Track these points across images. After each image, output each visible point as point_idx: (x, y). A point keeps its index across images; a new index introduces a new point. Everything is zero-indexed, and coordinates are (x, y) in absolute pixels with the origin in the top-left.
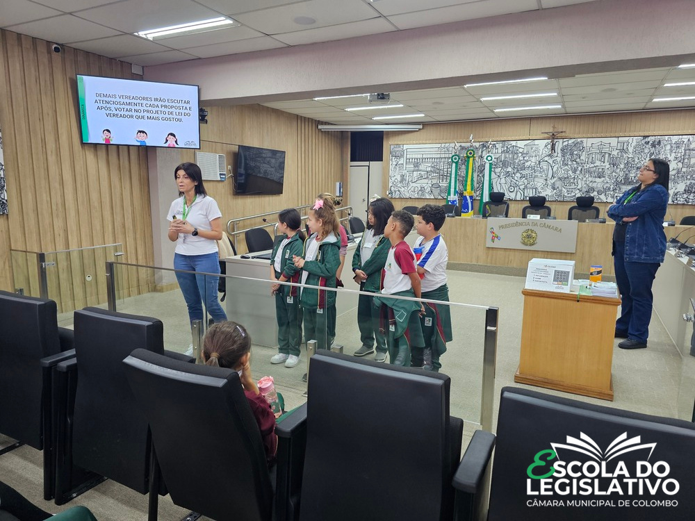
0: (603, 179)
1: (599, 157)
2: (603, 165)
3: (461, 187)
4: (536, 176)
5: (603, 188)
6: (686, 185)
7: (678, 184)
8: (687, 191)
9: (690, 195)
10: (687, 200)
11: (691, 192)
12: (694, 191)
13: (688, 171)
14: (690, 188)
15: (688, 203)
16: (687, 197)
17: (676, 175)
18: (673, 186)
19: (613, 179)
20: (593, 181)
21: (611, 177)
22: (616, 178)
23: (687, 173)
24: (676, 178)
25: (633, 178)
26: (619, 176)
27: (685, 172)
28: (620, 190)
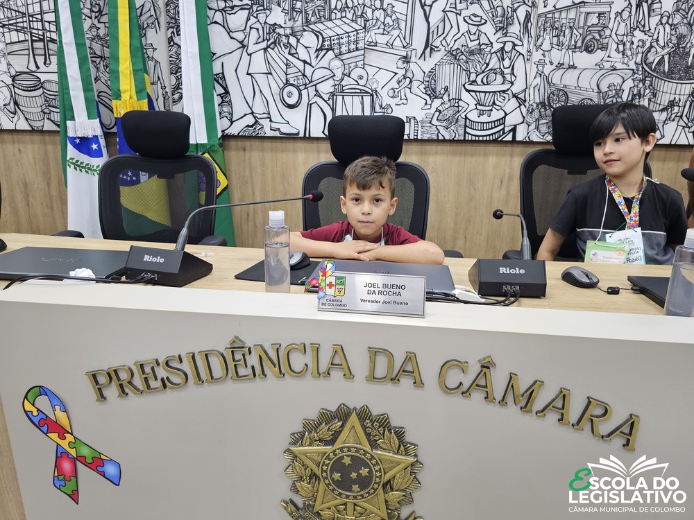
0: (599, 54)
4: (372, 46)
5: (599, 92)
19: (634, 57)
20: (566, 66)
21: (628, 48)
22: (643, 53)
26: (655, 44)
28: (655, 96)
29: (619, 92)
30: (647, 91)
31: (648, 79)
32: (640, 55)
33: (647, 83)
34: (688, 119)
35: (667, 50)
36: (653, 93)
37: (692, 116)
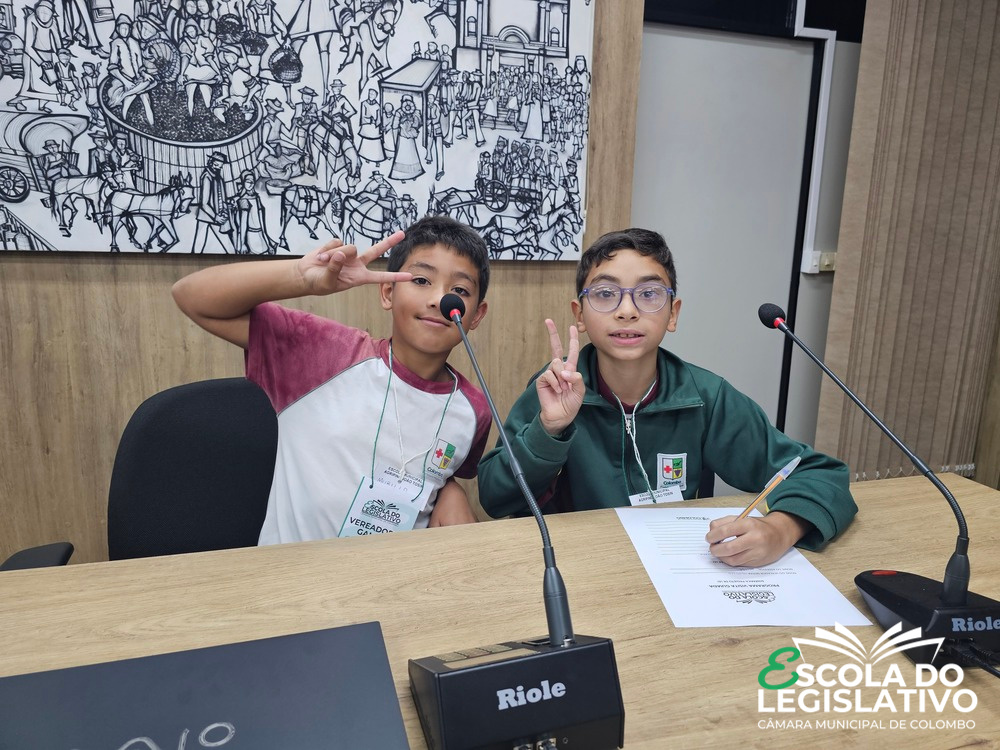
0: (10, 85)
5: (29, 156)
6: (483, 155)
7: (448, 145)
8: (489, 189)
9: (503, 208)
10: (495, 235)
11: (506, 197)
12: (520, 189)
13: (484, 71)
14: (500, 173)
15: (497, 251)
16: (493, 222)
17: (434, 91)
18: (422, 157)
19: (83, 94)
21: (66, 76)
22: (98, 88)
23: (482, 86)
24: (435, 111)
25: (206, 91)
26: (116, 73)
27: (472, 79)
28: (142, 168)
29: (69, 158)
30: (125, 159)
31: (119, 135)
32: (93, 92)
33: (121, 143)
34: (214, 210)
35: (142, 86)
36: (137, 162)
37: (220, 205)
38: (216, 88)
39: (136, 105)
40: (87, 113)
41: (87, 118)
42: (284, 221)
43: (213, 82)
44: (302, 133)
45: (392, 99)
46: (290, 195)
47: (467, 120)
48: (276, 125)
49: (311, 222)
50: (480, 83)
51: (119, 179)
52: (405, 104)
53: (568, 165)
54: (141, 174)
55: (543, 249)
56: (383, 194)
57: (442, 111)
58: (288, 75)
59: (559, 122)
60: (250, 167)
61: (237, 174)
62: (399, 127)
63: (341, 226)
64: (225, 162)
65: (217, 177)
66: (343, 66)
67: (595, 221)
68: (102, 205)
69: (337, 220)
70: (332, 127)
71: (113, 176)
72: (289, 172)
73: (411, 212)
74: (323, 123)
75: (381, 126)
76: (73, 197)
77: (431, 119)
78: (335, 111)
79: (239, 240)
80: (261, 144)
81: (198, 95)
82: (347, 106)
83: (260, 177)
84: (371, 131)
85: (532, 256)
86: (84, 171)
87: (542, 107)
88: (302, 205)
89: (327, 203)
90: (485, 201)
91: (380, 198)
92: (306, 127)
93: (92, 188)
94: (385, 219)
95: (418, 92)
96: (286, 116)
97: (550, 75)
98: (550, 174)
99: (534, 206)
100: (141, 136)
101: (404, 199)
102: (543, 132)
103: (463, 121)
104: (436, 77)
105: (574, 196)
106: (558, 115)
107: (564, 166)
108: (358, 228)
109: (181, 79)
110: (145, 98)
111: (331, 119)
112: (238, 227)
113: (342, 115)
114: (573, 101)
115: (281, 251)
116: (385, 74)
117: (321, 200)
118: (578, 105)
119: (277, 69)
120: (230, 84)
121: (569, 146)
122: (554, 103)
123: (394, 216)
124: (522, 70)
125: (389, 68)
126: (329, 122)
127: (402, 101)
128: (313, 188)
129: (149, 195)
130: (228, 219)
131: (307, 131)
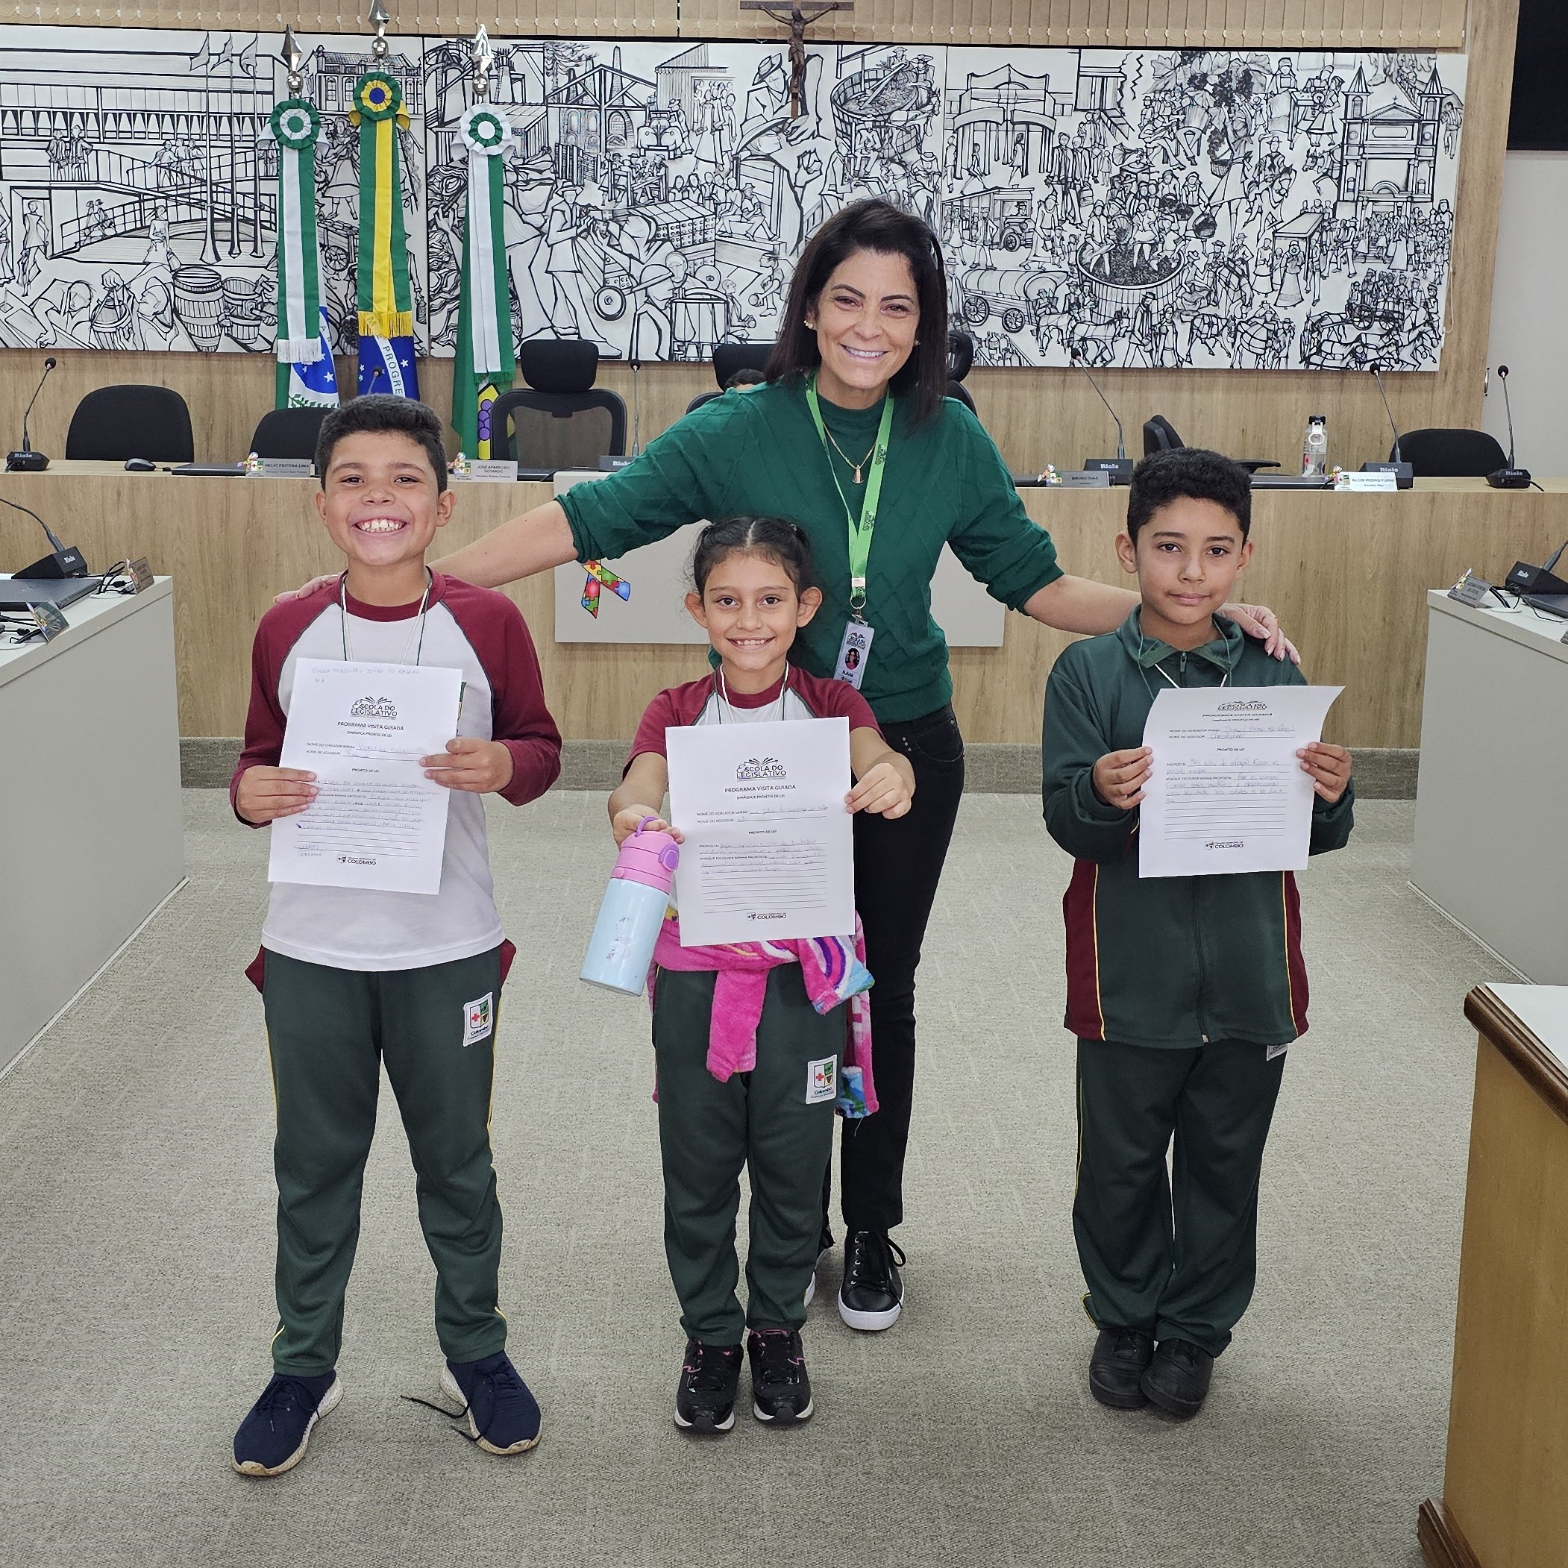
0: (1023, 253)
1: (1004, 141)
2: (1025, 183)
3: (342, 288)
4: (724, 237)
5: (1028, 301)
6: (1354, 284)
7: (1324, 278)
8: (1358, 312)
9: (1369, 327)
10: (1359, 350)
11: (1372, 317)
12: (1385, 311)
13: (1358, 218)
14: (1368, 299)
15: (1360, 363)
16: (1359, 339)
17: (1316, 236)
18: (1303, 288)
19: (1067, 256)
20: (983, 267)
21: (1058, 245)
22: (1077, 251)
23: (1356, 230)
24: (1316, 252)
25: (1147, 249)
26: (1090, 240)
27: (1348, 225)
28: (1097, 306)
29: (1052, 301)
30: (1087, 299)
31: (1085, 283)
32: (1073, 255)
33: (1086, 289)
34: (1142, 335)
35: (1105, 248)
36: (1094, 301)
37: (1146, 331)
38: (1154, 246)
39: (1100, 262)
40: (1068, 270)
41: (1067, 273)
42: (1191, 343)
43: (1153, 242)
44: (1211, 274)
45: (1282, 245)
46: (1197, 322)
47: (1342, 257)
48: (1193, 270)
49: (1211, 342)
50: (1355, 227)
51: (1081, 314)
52: (1292, 248)
53: (1429, 289)
54: (1096, 310)
55: (1402, 361)
56: (1268, 320)
57: (1322, 251)
58: (1207, 232)
59: (1422, 254)
60: (1171, 302)
61: (1161, 307)
62: (1286, 266)
63: (1233, 344)
64: (1154, 299)
65: (1148, 310)
66: (1247, 222)
67: (1455, 336)
68: (1068, 333)
69: (1231, 340)
70: (1234, 269)
71: (1078, 313)
72: (1198, 305)
73: (1290, 332)
74: (1227, 267)
75: (1272, 268)
76: (1050, 328)
77: (1312, 258)
78: (1237, 257)
79: (1157, 357)
80: (1180, 284)
81: (1141, 251)
82: (1247, 253)
83: (1177, 309)
84: (1264, 270)
85: (1393, 367)
86: (1061, 311)
87: (1407, 242)
88: (1206, 328)
89: (1224, 327)
90: (1354, 321)
91: (1266, 322)
92: (1214, 270)
93: (1063, 321)
94: (1268, 338)
95: (1302, 238)
96: (1200, 264)
97: (1416, 216)
98: (1412, 298)
99: (1397, 325)
100: (1100, 283)
101: (1285, 322)
102: (1408, 264)
103: (1339, 258)
104: (1318, 226)
105: (1433, 315)
106: (1422, 248)
107: (1426, 290)
108: (1247, 346)
109: (1131, 242)
110: (1106, 257)
111: (1234, 263)
112: (1157, 347)
113: (1242, 260)
114: (1436, 236)
115: (1186, 365)
116: (1278, 227)
117: (1220, 324)
118: (1440, 239)
119: (1197, 230)
120: (1164, 242)
121: (1431, 274)
122: (1419, 239)
123: (1276, 336)
124: (1391, 215)
125: (1282, 221)
126: (1232, 265)
127: (1290, 246)
128: (1215, 316)
129: (1100, 325)
130: (1151, 341)
131: (1215, 273)
